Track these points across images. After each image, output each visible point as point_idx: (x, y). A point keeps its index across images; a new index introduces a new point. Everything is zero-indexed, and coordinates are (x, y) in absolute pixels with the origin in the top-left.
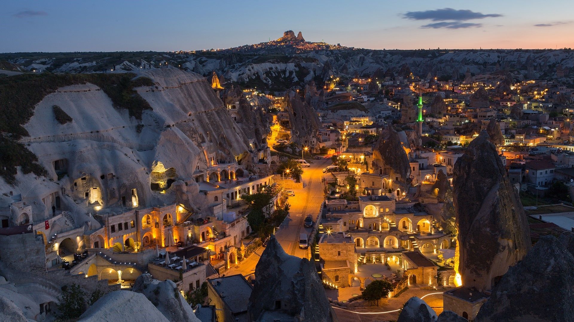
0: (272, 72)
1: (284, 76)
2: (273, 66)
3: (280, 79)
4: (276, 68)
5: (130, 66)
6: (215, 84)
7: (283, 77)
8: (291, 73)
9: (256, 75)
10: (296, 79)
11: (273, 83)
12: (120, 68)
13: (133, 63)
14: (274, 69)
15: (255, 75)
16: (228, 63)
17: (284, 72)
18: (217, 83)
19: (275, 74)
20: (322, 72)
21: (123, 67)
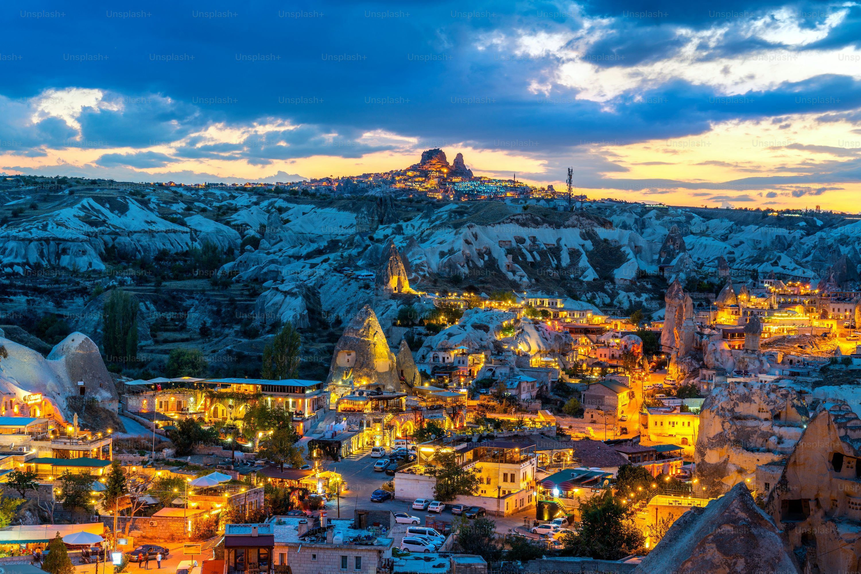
0: (524, 251)
1: (556, 262)
2: (525, 232)
3: (549, 270)
4: (534, 239)
5: (98, 211)
6: (396, 278)
7: (554, 266)
8: (574, 254)
9: (486, 258)
10: (591, 275)
11: (533, 280)
12: (75, 216)
13: (108, 206)
14: (528, 242)
15: (483, 258)
16: (376, 218)
17: (556, 251)
18: (402, 278)
19: (533, 256)
20: (660, 256)
21: (82, 214)
